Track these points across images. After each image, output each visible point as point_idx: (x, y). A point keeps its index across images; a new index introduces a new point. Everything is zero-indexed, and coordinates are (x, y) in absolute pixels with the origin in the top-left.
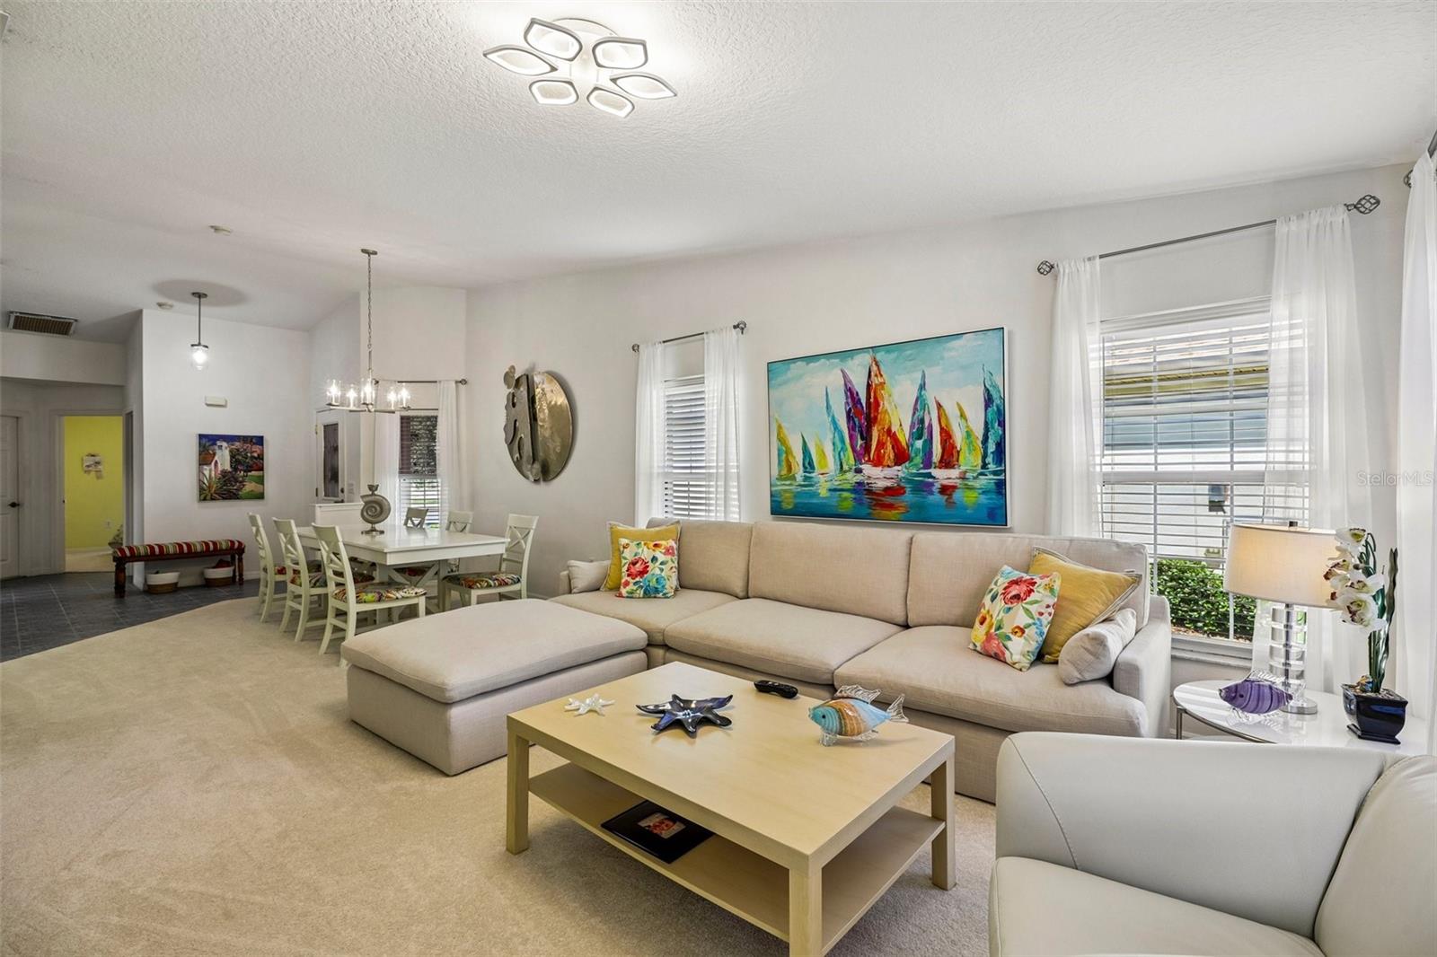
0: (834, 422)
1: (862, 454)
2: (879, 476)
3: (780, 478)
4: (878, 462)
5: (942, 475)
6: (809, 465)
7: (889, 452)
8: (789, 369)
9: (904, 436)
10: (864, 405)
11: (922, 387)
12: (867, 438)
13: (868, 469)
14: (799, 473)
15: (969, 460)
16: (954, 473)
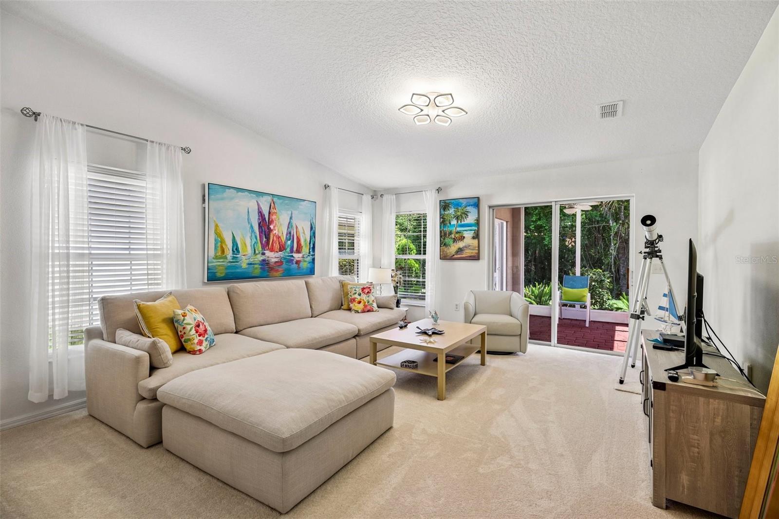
0: (252, 227)
1: (266, 245)
2: (273, 256)
3: (216, 257)
4: (272, 250)
5: (297, 256)
6: (236, 250)
7: (277, 246)
8: (225, 192)
9: (283, 238)
10: (267, 221)
11: (291, 218)
12: (268, 238)
13: (268, 253)
14: (229, 254)
15: (305, 250)
16: (300, 255)
